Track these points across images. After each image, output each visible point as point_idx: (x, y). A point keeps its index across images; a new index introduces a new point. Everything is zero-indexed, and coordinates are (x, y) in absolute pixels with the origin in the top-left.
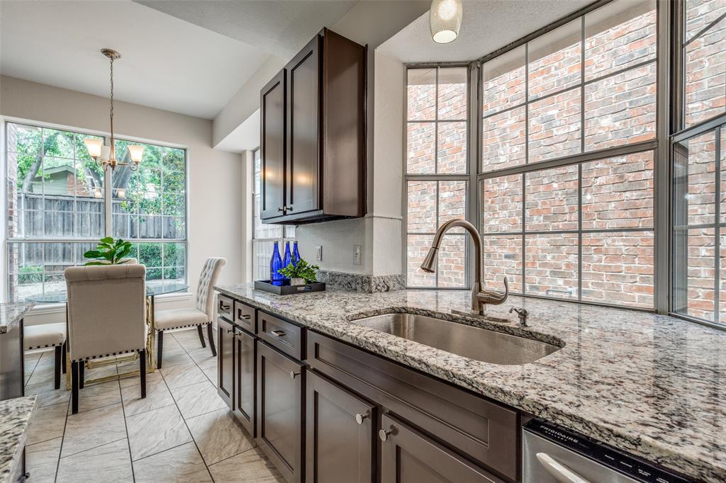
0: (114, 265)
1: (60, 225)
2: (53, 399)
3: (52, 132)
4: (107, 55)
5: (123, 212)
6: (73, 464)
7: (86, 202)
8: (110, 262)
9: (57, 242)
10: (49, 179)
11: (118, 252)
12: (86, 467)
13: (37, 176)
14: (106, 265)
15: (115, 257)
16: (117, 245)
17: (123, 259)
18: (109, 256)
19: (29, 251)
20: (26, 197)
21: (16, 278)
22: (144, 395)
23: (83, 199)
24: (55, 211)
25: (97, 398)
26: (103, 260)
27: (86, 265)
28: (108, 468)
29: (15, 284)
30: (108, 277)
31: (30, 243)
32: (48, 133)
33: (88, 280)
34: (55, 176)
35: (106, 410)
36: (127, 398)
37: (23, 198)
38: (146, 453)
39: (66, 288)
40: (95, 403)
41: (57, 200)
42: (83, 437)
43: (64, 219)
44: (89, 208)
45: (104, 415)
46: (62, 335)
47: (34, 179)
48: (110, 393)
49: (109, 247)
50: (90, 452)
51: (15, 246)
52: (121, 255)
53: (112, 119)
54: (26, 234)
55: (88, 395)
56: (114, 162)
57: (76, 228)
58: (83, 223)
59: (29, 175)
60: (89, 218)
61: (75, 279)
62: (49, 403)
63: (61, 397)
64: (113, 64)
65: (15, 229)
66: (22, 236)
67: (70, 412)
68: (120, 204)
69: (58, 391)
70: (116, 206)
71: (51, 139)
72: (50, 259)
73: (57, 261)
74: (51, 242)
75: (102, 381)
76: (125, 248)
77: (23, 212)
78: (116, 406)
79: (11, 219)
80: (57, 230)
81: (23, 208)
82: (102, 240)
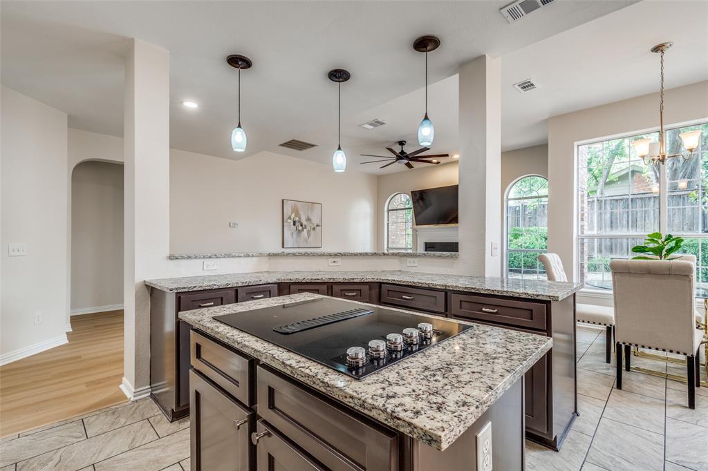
0: (663, 261)
1: (625, 223)
2: (604, 369)
3: (617, 142)
4: (656, 52)
5: (692, 204)
6: (611, 427)
7: (650, 198)
8: (658, 257)
9: (621, 237)
10: (617, 181)
11: (667, 247)
12: (621, 436)
13: (608, 180)
14: (654, 260)
15: (664, 252)
16: (666, 240)
17: (673, 255)
18: (658, 251)
19: (600, 245)
20: (598, 200)
21: (586, 266)
22: (692, 405)
23: (647, 195)
24: (619, 210)
25: (641, 385)
26: (650, 255)
27: (634, 258)
28: (640, 450)
29: (586, 270)
30: (649, 272)
31: (600, 238)
32: (614, 143)
33: (630, 273)
34: (623, 178)
35: (648, 400)
36: (671, 399)
37: (596, 201)
38: (682, 461)
39: (611, 278)
40: (638, 389)
41: (622, 200)
42: (623, 411)
43: (628, 216)
44: (652, 203)
45: (645, 403)
46: (612, 318)
47: (606, 184)
48: (655, 387)
49: (657, 242)
50: (627, 427)
51: (586, 241)
52: (670, 250)
53: (661, 112)
54: (598, 230)
55: (633, 379)
56: (664, 156)
57: (639, 223)
58: (647, 219)
59: (601, 181)
60: (652, 212)
61: (619, 271)
62: (600, 371)
63: (610, 371)
64: (663, 57)
65: (586, 228)
66: (595, 232)
67: (615, 386)
68: (688, 195)
69: (608, 364)
70: (684, 198)
71: (618, 147)
72: (616, 252)
73: (622, 255)
74: (616, 238)
75: (649, 373)
76: (677, 243)
77: (595, 213)
78: (658, 401)
79: (582, 219)
80: (622, 226)
81: (595, 210)
82: (649, 236)
